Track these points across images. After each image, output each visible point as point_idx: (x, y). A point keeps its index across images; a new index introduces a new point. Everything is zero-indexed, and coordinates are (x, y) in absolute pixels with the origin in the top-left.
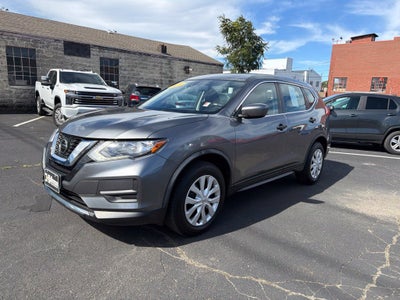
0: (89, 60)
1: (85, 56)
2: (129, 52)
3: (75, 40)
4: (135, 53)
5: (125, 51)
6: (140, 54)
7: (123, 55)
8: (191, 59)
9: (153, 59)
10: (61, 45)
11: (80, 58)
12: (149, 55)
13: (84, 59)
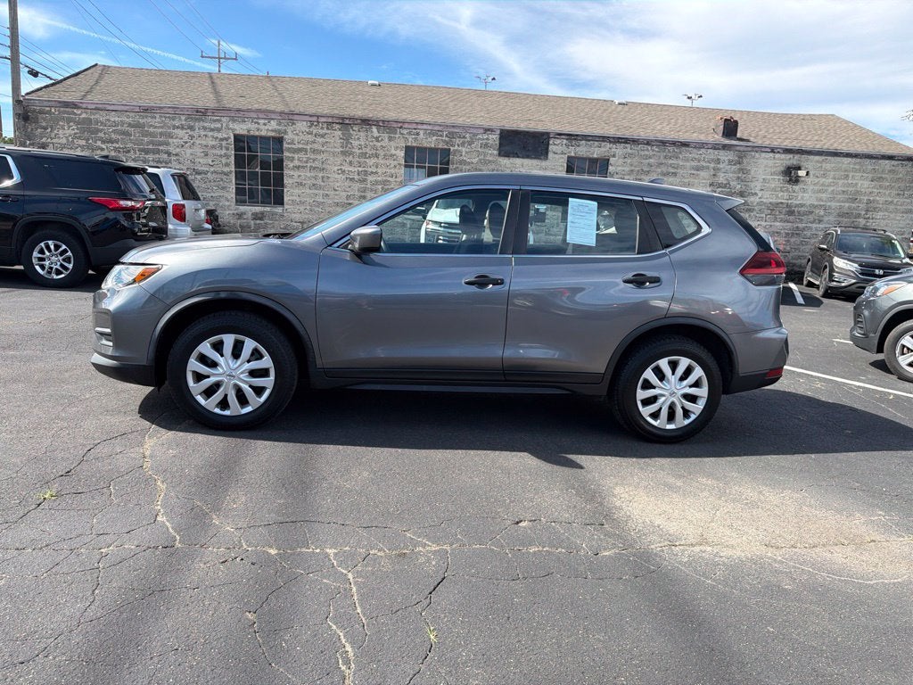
0: (544, 164)
1: (537, 157)
2: (635, 141)
3: (523, 126)
4: (648, 143)
5: (626, 141)
6: (663, 143)
7: (619, 150)
8: (809, 146)
9: (695, 153)
10: (494, 138)
11: (526, 161)
12: (685, 144)
13: (535, 162)
